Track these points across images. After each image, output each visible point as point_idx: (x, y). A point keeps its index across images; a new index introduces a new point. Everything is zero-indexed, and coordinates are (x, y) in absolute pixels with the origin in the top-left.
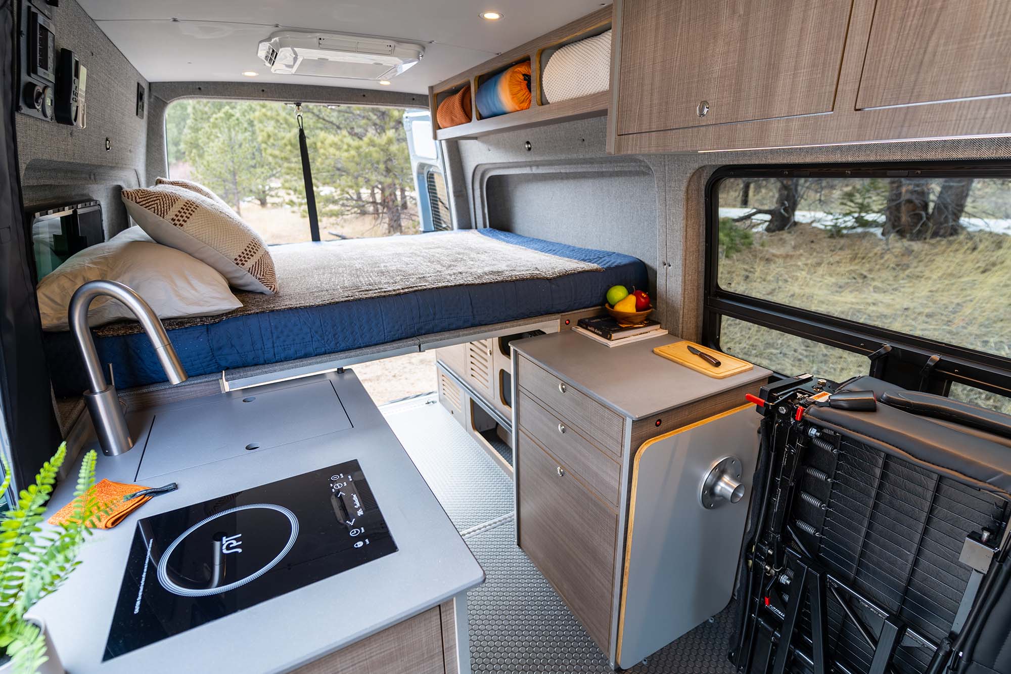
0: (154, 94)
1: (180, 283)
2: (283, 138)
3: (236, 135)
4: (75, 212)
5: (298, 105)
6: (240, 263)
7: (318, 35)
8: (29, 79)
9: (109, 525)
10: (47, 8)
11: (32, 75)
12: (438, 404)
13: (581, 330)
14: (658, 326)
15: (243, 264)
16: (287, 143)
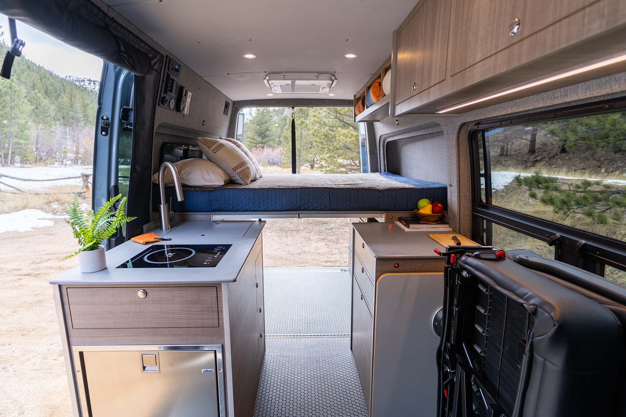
0: (235, 106)
1: (205, 173)
2: (321, 132)
3: (304, 132)
4: (188, 148)
5: (293, 108)
6: (235, 170)
7: (284, 74)
8: (165, 96)
9: (144, 243)
10: (176, 73)
11: (165, 94)
12: (348, 271)
13: (398, 223)
14: (448, 226)
15: (236, 171)
16: (323, 134)
